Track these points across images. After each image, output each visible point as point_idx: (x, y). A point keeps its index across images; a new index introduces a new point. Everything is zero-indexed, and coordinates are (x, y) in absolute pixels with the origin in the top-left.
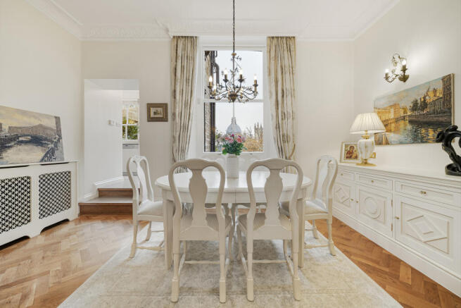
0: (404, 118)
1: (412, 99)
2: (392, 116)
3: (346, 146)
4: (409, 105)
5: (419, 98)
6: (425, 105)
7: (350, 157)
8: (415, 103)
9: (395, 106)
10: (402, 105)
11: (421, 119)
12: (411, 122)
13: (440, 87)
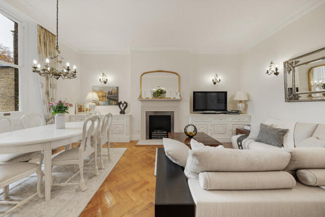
0: (105, 96)
1: (108, 90)
2: (101, 95)
3: (78, 105)
4: (107, 92)
5: (110, 91)
6: (112, 94)
7: (81, 111)
8: (109, 92)
9: (102, 91)
10: (105, 92)
11: (112, 98)
12: (108, 98)
13: (116, 89)
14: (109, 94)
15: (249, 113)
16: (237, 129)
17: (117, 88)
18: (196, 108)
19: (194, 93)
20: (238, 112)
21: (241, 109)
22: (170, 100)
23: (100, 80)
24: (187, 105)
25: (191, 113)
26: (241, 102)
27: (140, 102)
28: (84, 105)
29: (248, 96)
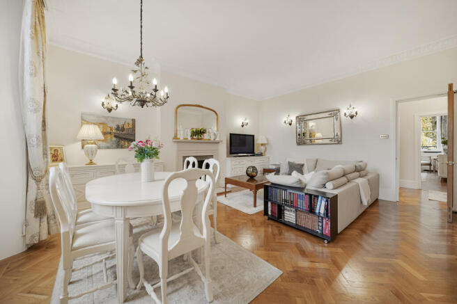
0: (110, 133)
1: (116, 124)
2: (104, 130)
3: (51, 149)
4: (114, 126)
6: (123, 129)
7: (56, 160)
8: (118, 127)
9: (103, 124)
11: (121, 136)
12: (115, 136)
13: (131, 123)
14: (118, 128)
15: (267, 155)
16: (264, 169)
17: (134, 121)
18: (233, 151)
19: (231, 134)
20: (261, 155)
21: (263, 152)
22: (209, 142)
23: (103, 104)
24: (223, 148)
25: (228, 156)
26: (262, 145)
27: (176, 144)
28: (61, 149)
29: (267, 140)
